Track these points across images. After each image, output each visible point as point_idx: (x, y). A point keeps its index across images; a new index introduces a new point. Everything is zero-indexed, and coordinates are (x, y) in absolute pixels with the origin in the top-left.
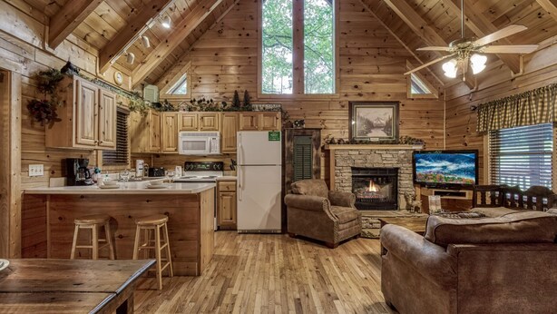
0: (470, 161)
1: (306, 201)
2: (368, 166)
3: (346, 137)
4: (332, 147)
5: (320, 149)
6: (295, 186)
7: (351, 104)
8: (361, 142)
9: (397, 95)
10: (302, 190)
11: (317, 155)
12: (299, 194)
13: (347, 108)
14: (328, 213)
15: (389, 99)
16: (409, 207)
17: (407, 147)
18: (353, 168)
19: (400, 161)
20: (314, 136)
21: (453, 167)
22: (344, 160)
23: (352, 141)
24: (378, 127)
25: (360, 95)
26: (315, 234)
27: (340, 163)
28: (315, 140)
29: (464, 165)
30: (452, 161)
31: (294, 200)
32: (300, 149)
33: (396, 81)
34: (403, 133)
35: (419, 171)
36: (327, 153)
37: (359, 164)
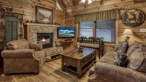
0: (73, 30)
1: (20, 53)
2: (44, 32)
3: (34, 20)
4: (28, 24)
5: (22, 24)
6: (11, 45)
7: (36, 7)
8: (41, 23)
9: (53, 8)
10: (16, 47)
11: (21, 27)
12: (14, 49)
13: (34, 8)
14: (35, 57)
15: (50, 8)
16: (56, 46)
17: (56, 26)
18: (38, 33)
19: (54, 30)
20: (19, 18)
21: (69, 32)
22: (34, 30)
23: (37, 22)
24: (47, 18)
25: (40, 4)
26: (27, 69)
27: (32, 31)
28: (19, 19)
29: (72, 31)
30: (69, 30)
31: (10, 54)
32: (10, 24)
33: (52, 3)
34: (54, 21)
35: (60, 33)
36: (25, 26)
37: (40, 31)
